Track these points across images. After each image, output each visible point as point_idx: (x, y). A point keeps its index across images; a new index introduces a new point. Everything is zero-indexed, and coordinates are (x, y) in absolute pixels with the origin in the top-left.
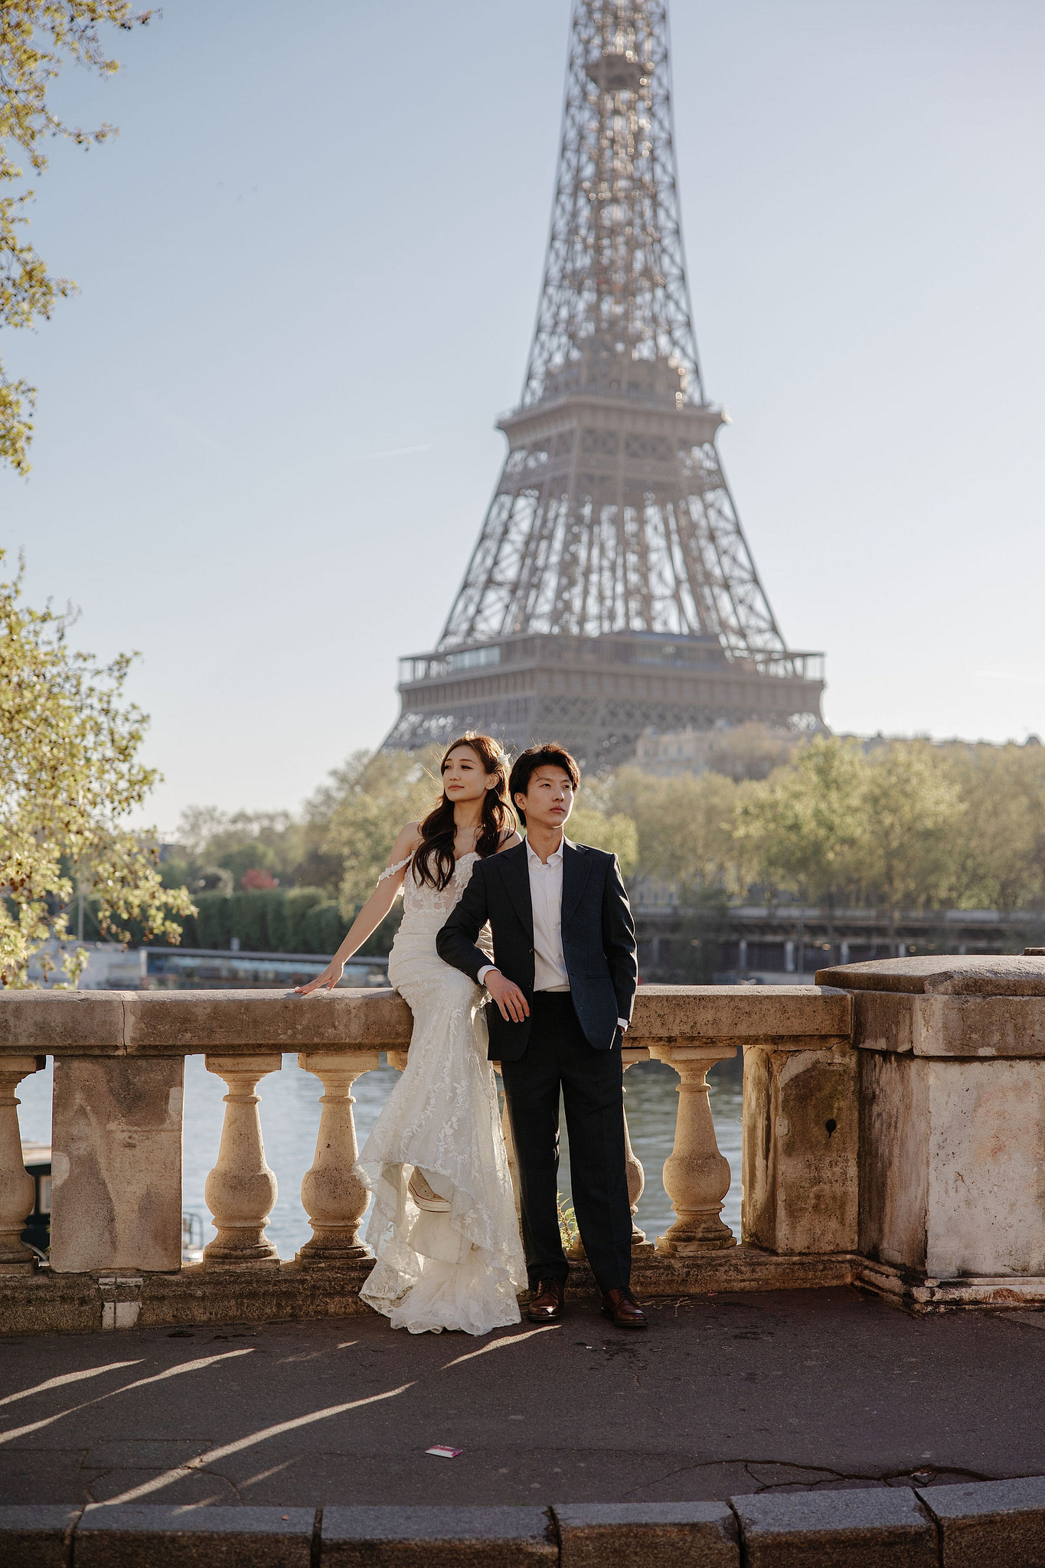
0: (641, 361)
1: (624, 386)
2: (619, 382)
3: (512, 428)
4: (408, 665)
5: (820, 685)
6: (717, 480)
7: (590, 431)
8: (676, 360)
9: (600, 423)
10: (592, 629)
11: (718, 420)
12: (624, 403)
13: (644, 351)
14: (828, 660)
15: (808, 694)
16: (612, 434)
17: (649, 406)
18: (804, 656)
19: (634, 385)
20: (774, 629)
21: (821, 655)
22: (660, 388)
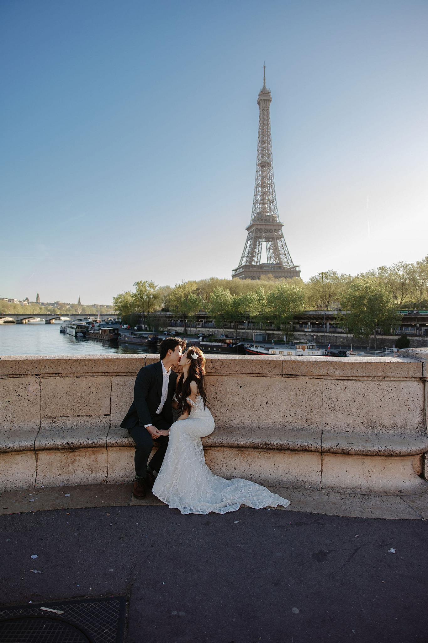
0: (267, 215)
1: (264, 220)
2: (263, 220)
3: (248, 229)
4: (234, 271)
5: (300, 271)
6: (282, 236)
7: (257, 229)
8: (275, 215)
9: (259, 227)
10: (258, 264)
11: (282, 225)
12: (263, 223)
13: (268, 214)
14: (301, 267)
15: (297, 273)
16: (261, 229)
17: (269, 223)
18: (298, 266)
19: (266, 220)
20: (292, 262)
21: (300, 266)
22: (271, 220)
